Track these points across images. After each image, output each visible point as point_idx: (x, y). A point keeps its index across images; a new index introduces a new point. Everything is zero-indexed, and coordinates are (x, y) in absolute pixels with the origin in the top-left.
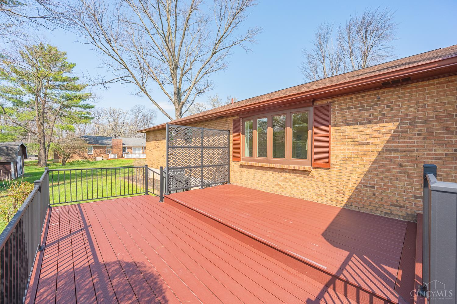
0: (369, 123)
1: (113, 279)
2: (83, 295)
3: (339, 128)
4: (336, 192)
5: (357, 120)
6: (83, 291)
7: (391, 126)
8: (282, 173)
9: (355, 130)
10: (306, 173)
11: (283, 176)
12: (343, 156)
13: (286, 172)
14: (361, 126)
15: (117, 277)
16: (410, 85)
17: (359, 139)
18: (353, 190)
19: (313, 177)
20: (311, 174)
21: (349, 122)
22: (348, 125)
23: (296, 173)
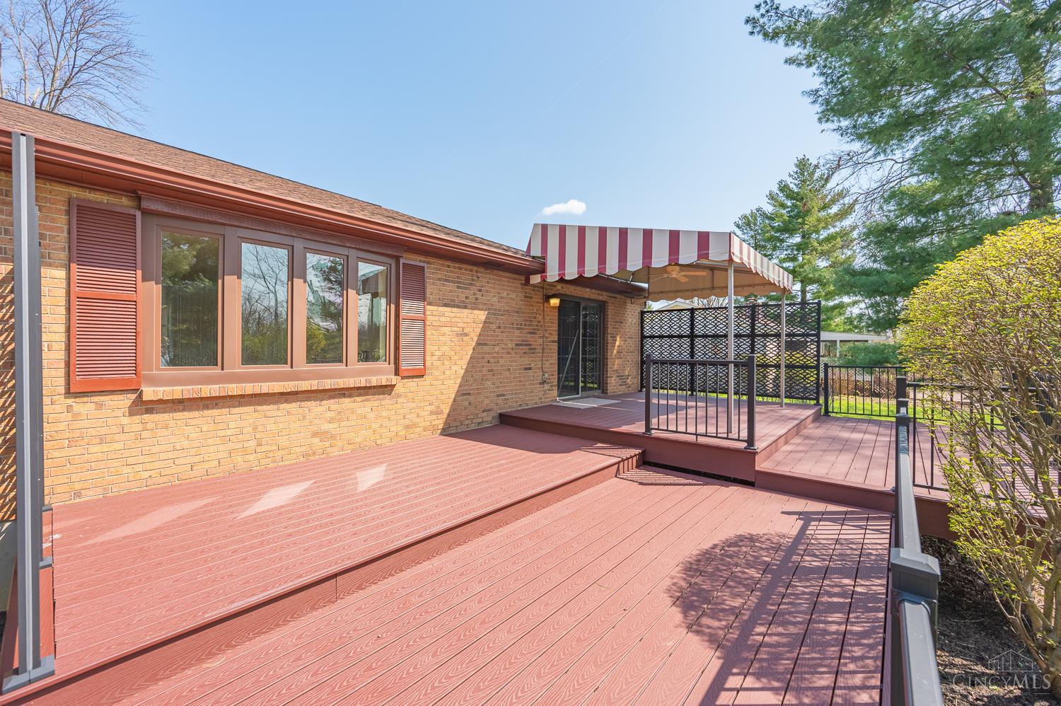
0: (465, 307)
1: (735, 607)
2: (794, 624)
3: (435, 308)
4: (432, 413)
5: (454, 301)
6: (792, 629)
7: (481, 315)
8: (332, 401)
9: (453, 315)
10: (387, 389)
11: (333, 407)
12: (440, 354)
13: (344, 396)
14: (458, 310)
15: (727, 605)
16: (495, 272)
17: (456, 329)
18: (450, 404)
19: (399, 396)
20: (396, 390)
21: (445, 301)
22: (446, 305)
23: (366, 394)
